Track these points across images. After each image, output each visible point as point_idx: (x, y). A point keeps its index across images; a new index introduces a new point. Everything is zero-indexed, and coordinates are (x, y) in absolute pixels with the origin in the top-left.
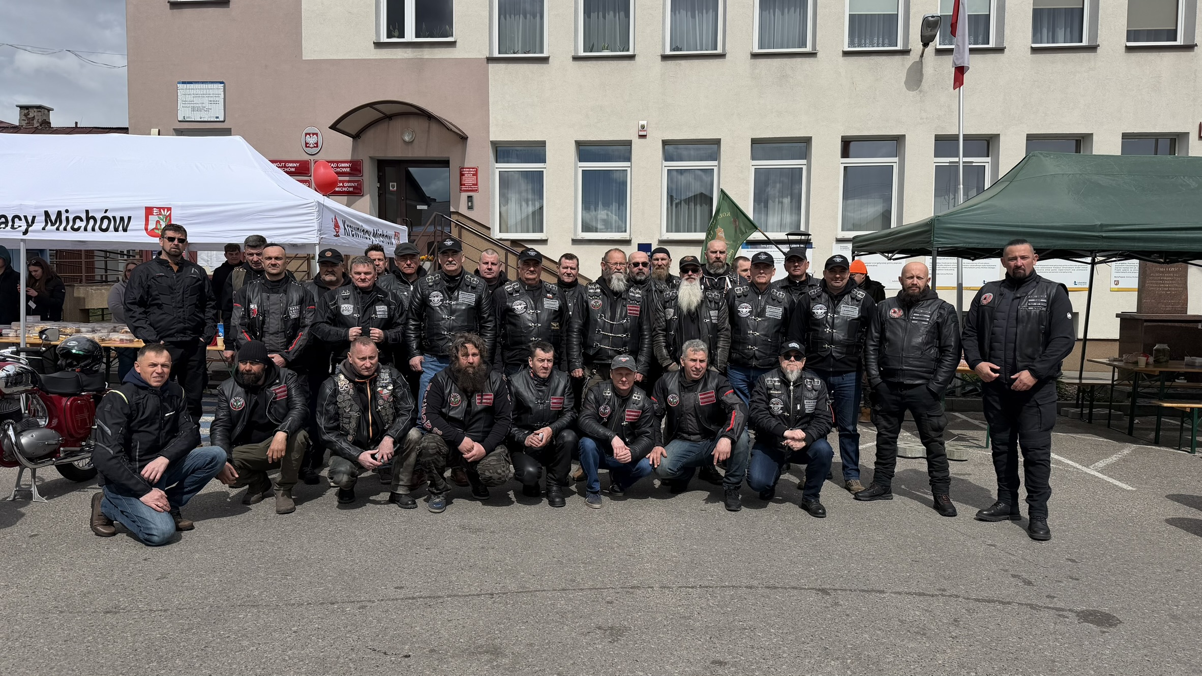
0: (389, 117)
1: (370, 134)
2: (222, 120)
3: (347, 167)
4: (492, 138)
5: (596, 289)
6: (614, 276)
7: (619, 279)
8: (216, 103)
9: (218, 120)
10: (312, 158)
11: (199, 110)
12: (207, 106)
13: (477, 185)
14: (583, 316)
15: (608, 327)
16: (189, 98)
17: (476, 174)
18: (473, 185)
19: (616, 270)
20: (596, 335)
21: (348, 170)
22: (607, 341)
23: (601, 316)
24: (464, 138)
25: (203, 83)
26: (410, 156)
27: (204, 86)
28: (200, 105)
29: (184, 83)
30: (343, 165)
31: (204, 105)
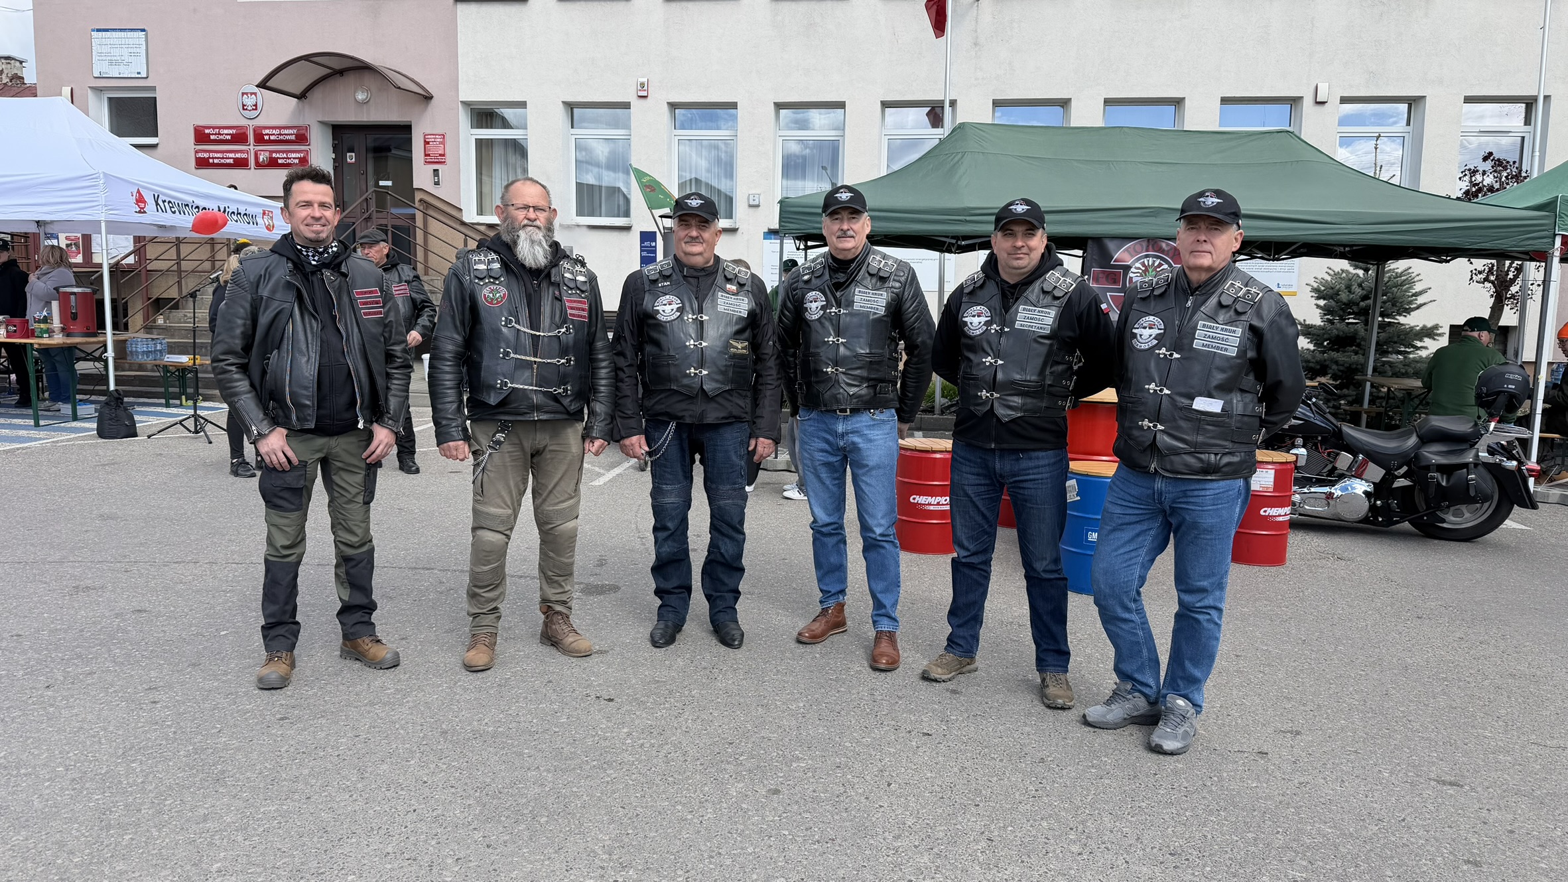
0: (341, 72)
1: (317, 94)
2: (145, 76)
3: (292, 134)
4: (464, 97)
5: (489, 262)
6: (522, 234)
7: (533, 242)
8: (137, 55)
9: (139, 76)
10: (251, 123)
11: (117, 63)
12: (126, 58)
13: (444, 155)
14: (463, 323)
15: (528, 343)
16: (105, 49)
17: (443, 143)
18: (440, 155)
19: (526, 222)
20: (500, 362)
21: (293, 137)
22: (527, 374)
23: (508, 321)
24: (428, 98)
25: (121, 30)
26: (365, 120)
27: (122, 34)
28: (119, 58)
29: (98, 30)
30: (286, 132)
31: (123, 58)
